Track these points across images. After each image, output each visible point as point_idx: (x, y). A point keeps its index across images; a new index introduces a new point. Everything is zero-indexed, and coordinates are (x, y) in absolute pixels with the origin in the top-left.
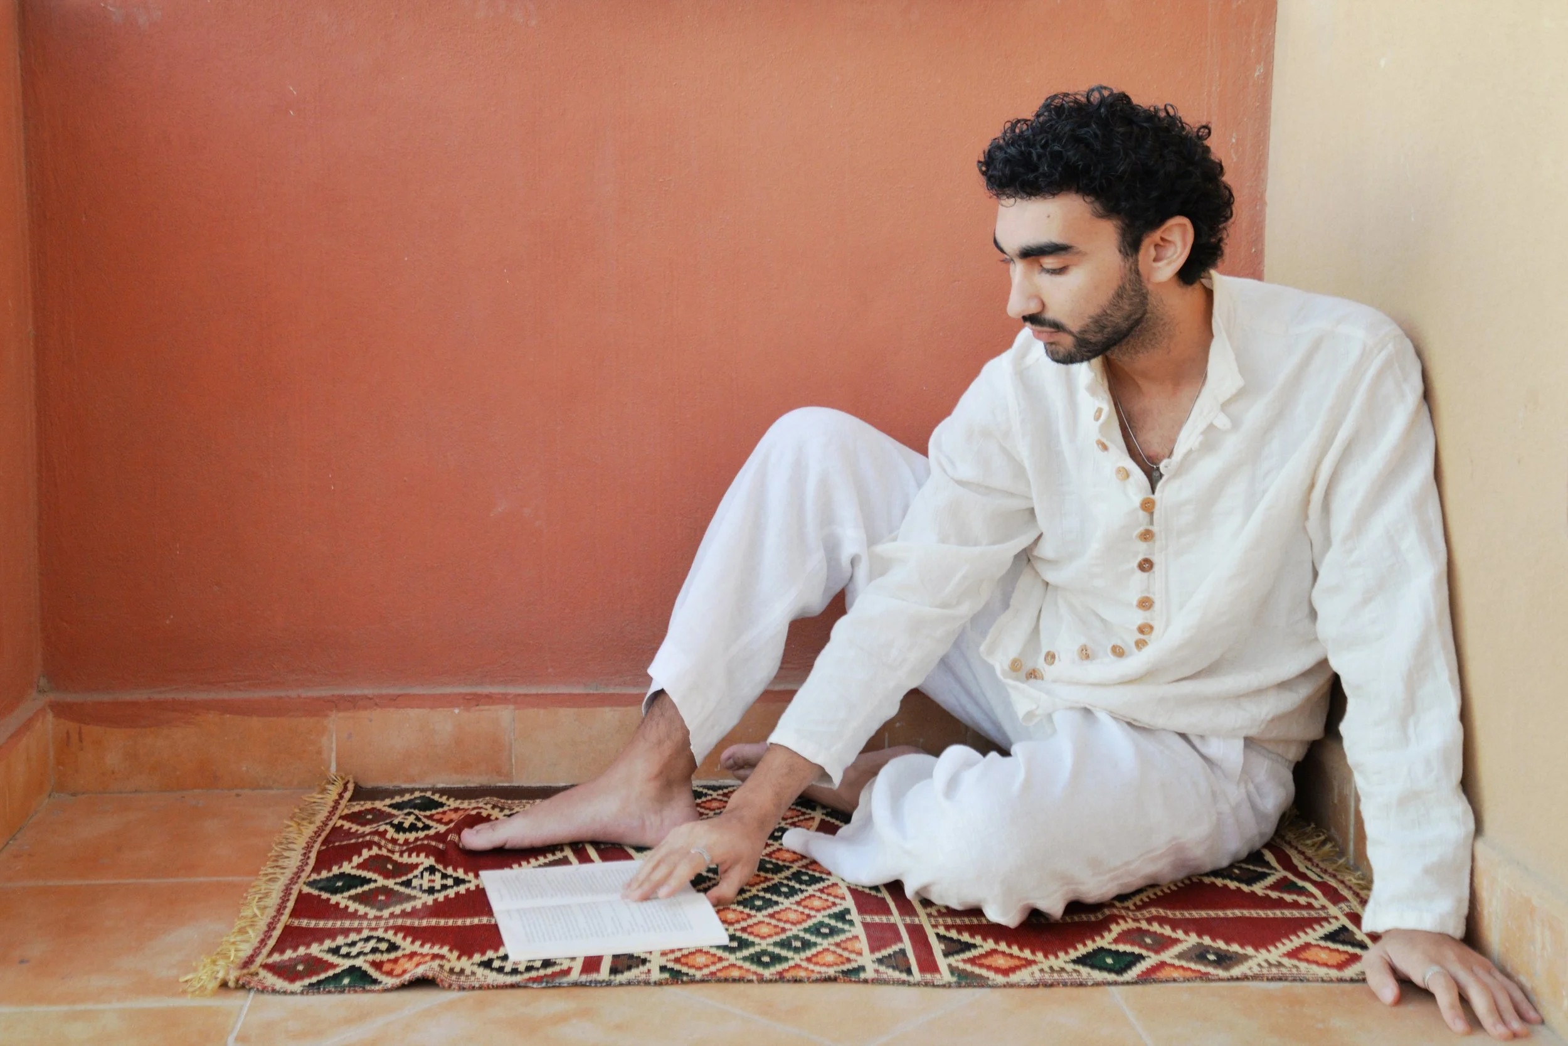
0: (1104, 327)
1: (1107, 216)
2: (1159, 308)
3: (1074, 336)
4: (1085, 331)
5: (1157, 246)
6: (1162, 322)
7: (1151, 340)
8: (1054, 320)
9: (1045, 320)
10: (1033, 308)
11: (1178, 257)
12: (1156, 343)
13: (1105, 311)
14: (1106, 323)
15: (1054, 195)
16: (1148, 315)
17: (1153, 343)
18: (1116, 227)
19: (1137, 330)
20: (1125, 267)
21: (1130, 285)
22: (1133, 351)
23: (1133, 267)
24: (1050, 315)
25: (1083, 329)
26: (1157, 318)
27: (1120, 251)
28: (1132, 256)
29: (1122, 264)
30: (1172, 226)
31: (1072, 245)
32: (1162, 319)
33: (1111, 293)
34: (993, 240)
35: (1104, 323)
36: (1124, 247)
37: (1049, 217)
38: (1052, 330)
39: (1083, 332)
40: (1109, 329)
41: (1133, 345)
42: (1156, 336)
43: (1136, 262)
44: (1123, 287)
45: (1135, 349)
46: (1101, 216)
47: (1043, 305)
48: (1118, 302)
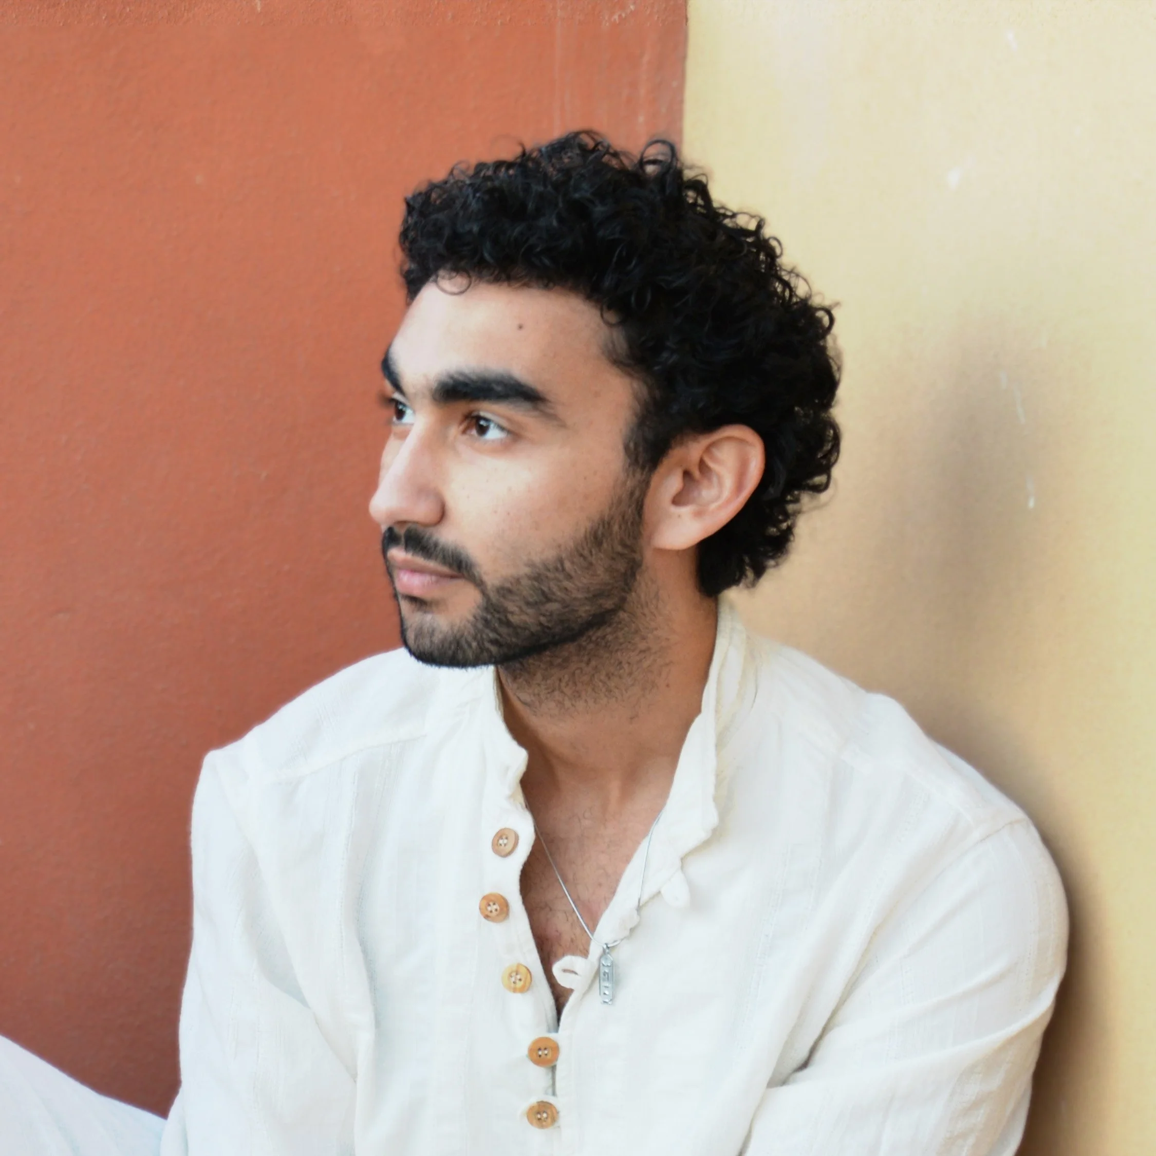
0: (547, 598)
1: (628, 365)
2: (646, 611)
3: (484, 593)
4: (510, 591)
5: (687, 474)
6: (642, 645)
7: (609, 676)
8: (456, 548)
9: (436, 545)
10: (421, 512)
11: (720, 508)
12: (617, 687)
13: (561, 561)
14: (555, 589)
15: (546, 287)
16: (622, 615)
17: (612, 684)
18: (636, 397)
19: (594, 638)
20: (624, 483)
21: (620, 527)
22: (568, 691)
23: (637, 493)
24: (447, 536)
25: (508, 585)
26: (637, 631)
27: (627, 448)
28: (643, 468)
29: (622, 476)
30: (729, 438)
31: (548, 397)
32: (644, 638)
33: (584, 526)
34: (382, 357)
35: (549, 589)
36: (636, 445)
37: (521, 327)
38: (445, 569)
39: (505, 591)
40: (554, 607)
41: (574, 674)
42: (621, 671)
43: (645, 485)
44: (609, 524)
45: (575, 684)
46: (617, 362)
47: (442, 514)
48: (591, 552)
